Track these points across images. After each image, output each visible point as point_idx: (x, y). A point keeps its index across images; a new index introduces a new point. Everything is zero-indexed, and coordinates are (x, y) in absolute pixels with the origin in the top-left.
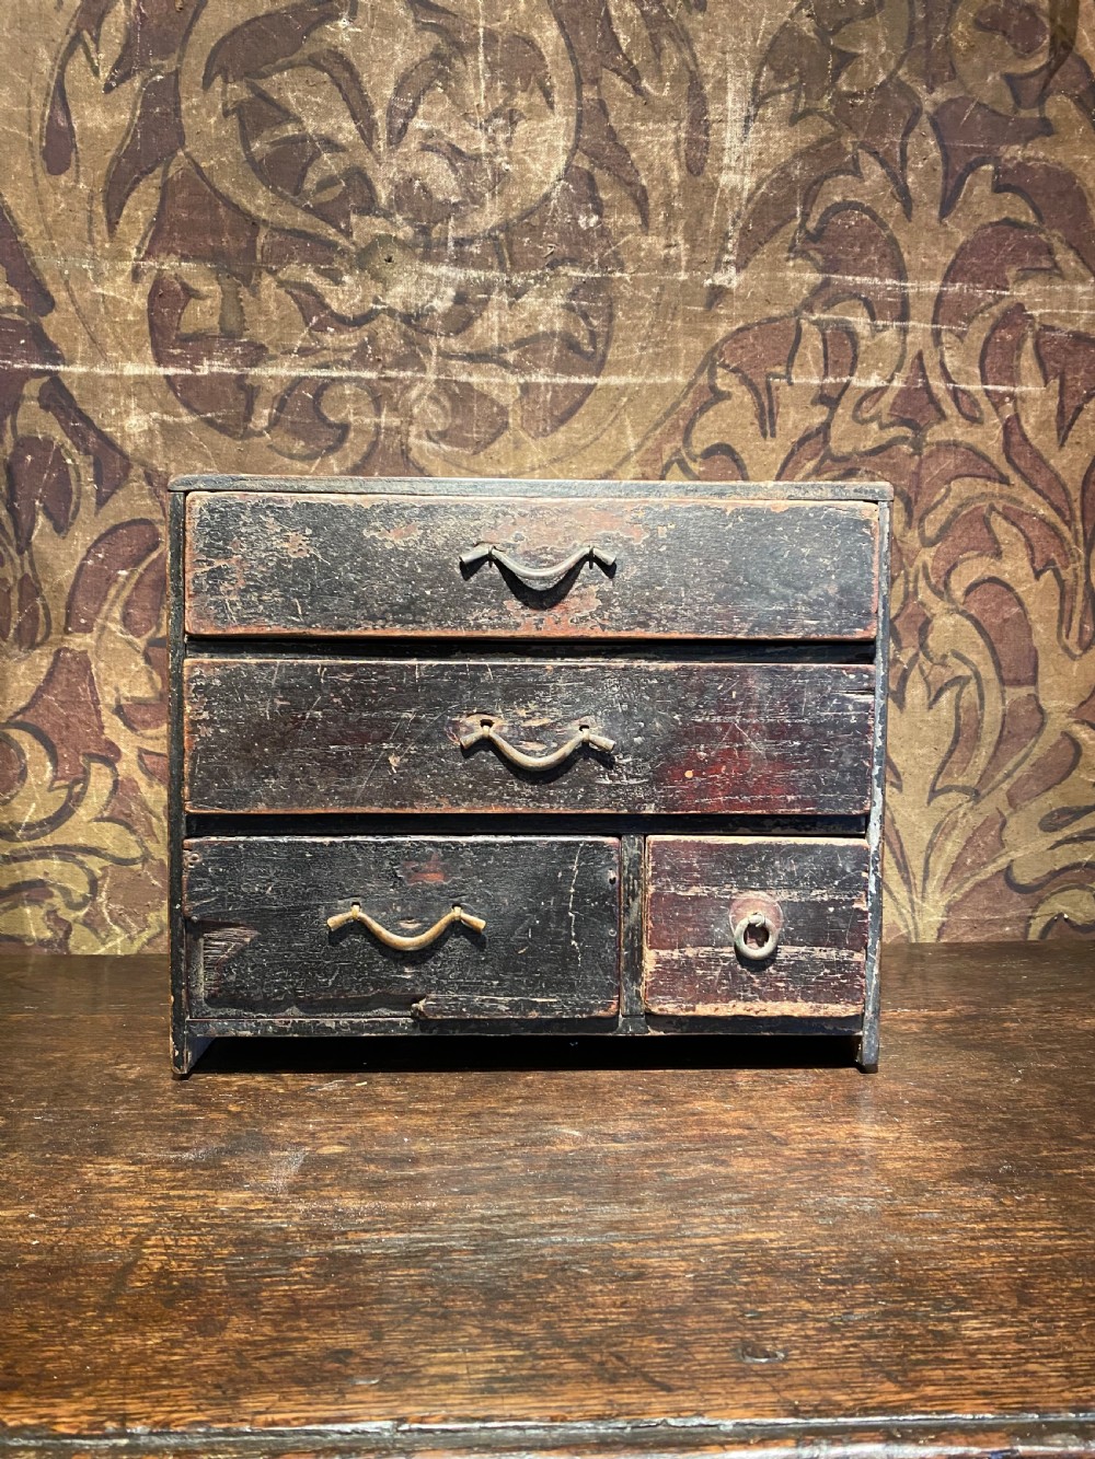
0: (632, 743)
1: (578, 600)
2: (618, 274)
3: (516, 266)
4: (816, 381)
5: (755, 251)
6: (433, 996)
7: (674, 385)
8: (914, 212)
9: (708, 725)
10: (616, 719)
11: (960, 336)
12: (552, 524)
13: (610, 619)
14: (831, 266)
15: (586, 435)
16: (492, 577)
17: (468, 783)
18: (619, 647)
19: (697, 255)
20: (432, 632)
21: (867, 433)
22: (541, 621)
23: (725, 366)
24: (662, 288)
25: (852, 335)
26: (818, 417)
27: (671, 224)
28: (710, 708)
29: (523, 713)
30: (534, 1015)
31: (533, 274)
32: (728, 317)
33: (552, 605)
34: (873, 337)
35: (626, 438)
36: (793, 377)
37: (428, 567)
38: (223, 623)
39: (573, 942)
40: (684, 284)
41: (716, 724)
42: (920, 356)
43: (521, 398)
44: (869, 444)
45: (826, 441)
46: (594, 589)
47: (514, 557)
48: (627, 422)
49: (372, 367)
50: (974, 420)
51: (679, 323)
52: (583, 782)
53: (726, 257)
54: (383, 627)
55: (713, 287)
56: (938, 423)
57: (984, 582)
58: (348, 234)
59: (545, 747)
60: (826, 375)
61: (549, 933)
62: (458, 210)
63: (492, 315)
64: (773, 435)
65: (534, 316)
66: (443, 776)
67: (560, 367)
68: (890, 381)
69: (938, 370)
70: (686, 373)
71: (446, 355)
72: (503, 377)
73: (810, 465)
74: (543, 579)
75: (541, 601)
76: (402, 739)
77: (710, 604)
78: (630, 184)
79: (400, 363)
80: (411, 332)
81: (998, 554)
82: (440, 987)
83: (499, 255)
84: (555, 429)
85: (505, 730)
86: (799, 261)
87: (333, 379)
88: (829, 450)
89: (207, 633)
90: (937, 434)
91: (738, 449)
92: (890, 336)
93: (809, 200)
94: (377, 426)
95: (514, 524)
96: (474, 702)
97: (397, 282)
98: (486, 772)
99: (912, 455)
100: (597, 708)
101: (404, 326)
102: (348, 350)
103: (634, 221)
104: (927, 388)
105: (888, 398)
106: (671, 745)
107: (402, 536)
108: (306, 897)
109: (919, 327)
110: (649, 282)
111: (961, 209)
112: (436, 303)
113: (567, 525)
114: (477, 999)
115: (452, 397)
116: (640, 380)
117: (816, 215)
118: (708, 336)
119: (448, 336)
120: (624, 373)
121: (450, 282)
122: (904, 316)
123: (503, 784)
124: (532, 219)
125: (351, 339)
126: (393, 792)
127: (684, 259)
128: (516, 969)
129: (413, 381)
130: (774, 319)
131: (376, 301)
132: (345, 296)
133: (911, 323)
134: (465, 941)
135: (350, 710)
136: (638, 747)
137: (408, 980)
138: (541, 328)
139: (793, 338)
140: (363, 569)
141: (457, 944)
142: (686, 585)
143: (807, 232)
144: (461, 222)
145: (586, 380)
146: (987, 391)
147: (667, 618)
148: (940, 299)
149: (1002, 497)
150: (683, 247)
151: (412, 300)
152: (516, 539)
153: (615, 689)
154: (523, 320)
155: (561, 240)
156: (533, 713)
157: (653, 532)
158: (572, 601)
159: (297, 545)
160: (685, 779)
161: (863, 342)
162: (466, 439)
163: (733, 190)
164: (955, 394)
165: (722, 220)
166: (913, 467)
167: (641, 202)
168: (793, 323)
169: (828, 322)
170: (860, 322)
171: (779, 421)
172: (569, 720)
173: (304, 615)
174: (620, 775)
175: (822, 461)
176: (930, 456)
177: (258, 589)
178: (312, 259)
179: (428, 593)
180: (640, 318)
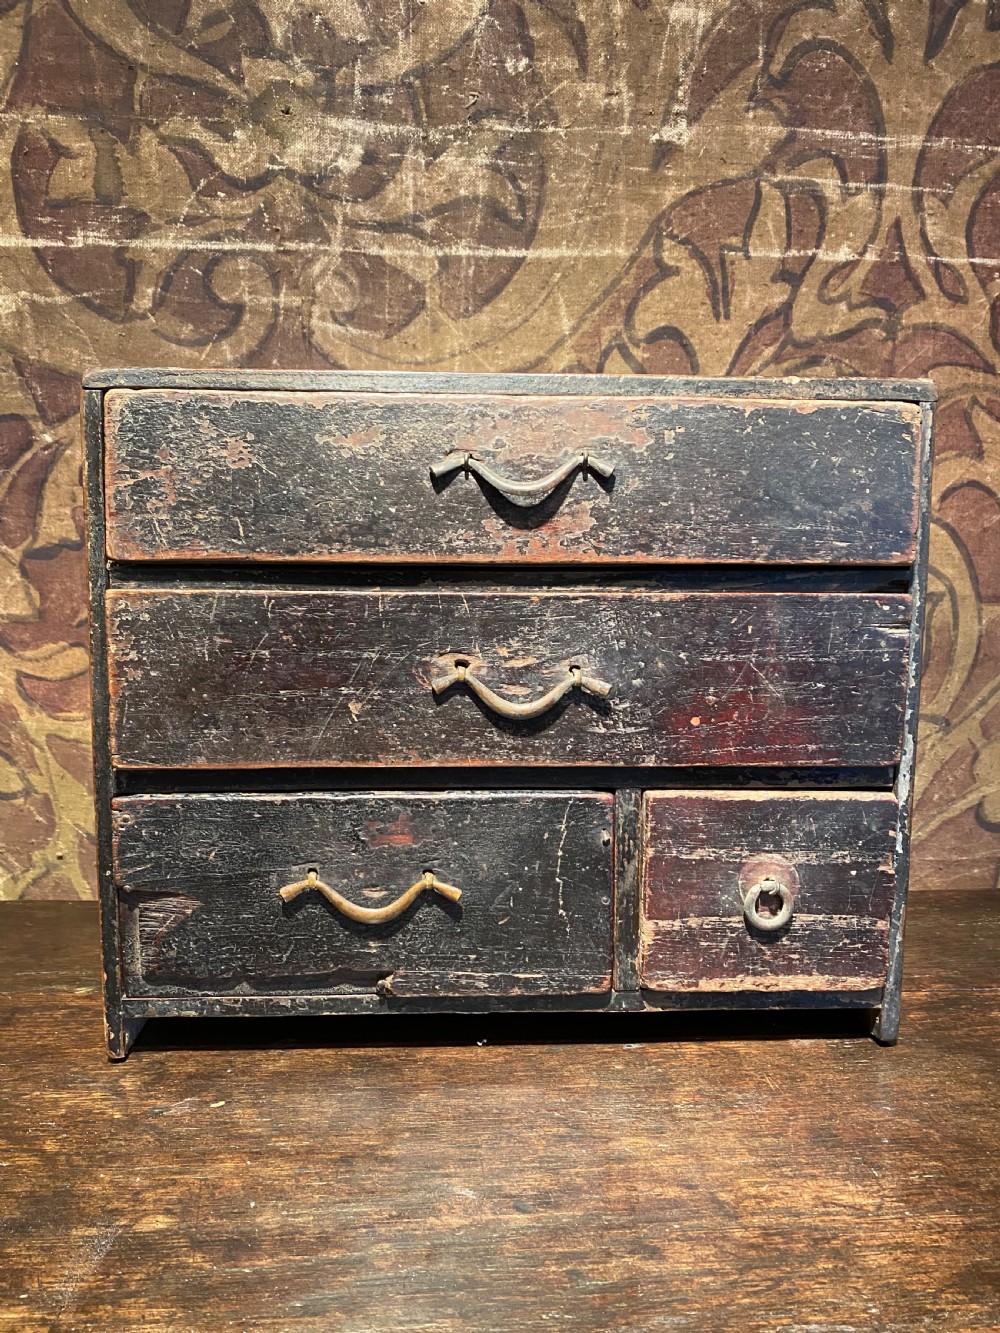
0: (630, 686)
1: (569, 518)
2: (551, 129)
3: (434, 120)
4: (776, 254)
5: (710, 100)
6: (401, 972)
7: (615, 259)
8: (896, 53)
9: (720, 666)
10: (612, 659)
11: (945, 200)
12: (540, 427)
13: (607, 541)
14: (798, 117)
15: (514, 316)
16: (468, 492)
17: (441, 732)
18: (615, 574)
19: (642, 106)
20: (398, 556)
21: (833, 314)
22: (526, 543)
23: (672, 237)
24: (602, 145)
25: (820, 200)
26: (778, 296)
27: (613, 67)
28: (721, 645)
29: (504, 652)
30: (516, 991)
31: (453, 127)
32: (678, 180)
33: (539, 525)
34: (844, 201)
35: (559, 319)
36: (751, 249)
37: (392, 480)
38: (151, 546)
39: (561, 911)
40: (626, 140)
41: (728, 663)
42: (897, 224)
43: (439, 274)
44: (836, 328)
45: (787, 324)
46: (588, 505)
47: (494, 467)
48: (561, 301)
49: (268, 238)
50: (957, 299)
51: (621, 187)
52: (573, 730)
53: (677, 108)
54: (340, 551)
55: (660, 143)
56: (916, 303)
57: (963, 485)
58: (238, 79)
59: (529, 691)
60: (788, 247)
61: (534, 902)
62: (365, 52)
63: (407, 178)
64: (727, 317)
65: (454, 178)
66: (411, 724)
67: (484, 237)
68: (862, 254)
69: (918, 241)
70: (628, 244)
71: (353, 224)
72: (419, 250)
73: (769, 352)
74: (529, 494)
75: (526, 519)
76: (363, 683)
77: (724, 523)
78: (565, 19)
79: (301, 234)
80: (313, 197)
81: (979, 454)
82: (409, 963)
83: (414, 105)
84: (478, 309)
85: (484, 672)
86: (760, 112)
87: (225, 253)
88: (791, 334)
89: (133, 558)
90: (914, 315)
91: (687, 333)
92: (863, 200)
93: (773, 38)
94: (276, 306)
95: (494, 427)
96: (447, 640)
97: (296, 137)
98: (461, 720)
99: (886, 340)
100: (590, 647)
101: (304, 190)
102: (242, 218)
103: (570, 64)
104: (905, 260)
105: (859, 274)
106: (675, 688)
107: (361, 442)
108: (255, 863)
109: (898, 189)
110: (586, 138)
111: (949, 50)
112: (341, 163)
113: (557, 428)
114: (452, 974)
115: (362, 273)
116: (575, 253)
117: (781, 57)
118: (655, 201)
119: (355, 201)
120: (558, 245)
121: (357, 137)
122: (881, 176)
123: (481, 734)
124: (452, 62)
125: (244, 205)
126: (355, 743)
127: (628, 110)
128: (497, 941)
129: (316, 254)
130: (731, 182)
131: (273, 161)
132: (237, 154)
133: (888, 185)
134: (436, 910)
135: (302, 650)
136: (638, 690)
137: (373, 955)
138: (462, 192)
139: (751, 203)
140: (316, 481)
141: (428, 914)
142: (697, 501)
143: (770, 76)
144: (370, 65)
145: (514, 253)
146: (973, 265)
147: (673, 539)
148: (922, 156)
149: (986, 388)
150: (627, 95)
151: (315, 160)
152: (496, 446)
153: (612, 624)
154: (441, 183)
155: (485, 87)
156: (516, 652)
157: (659, 437)
158: (562, 519)
159: (236, 453)
160: (691, 727)
161: (832, 208)
162: (377, 321)
163: (686, 25)
164: (937, 269)
165: (671, 62)
166: (885, 354)
167: (577, 40)
168: (751, 185)
169: (792, 184)
170: (830, 184)
171: (734, 300)
172: (558, 659)
173: (246, 537)
174: (616, 722)
175: (782, 347)
176: (906, 341)
177: (192, 505)
178: (198, 110)
179: (393, 510)
180: (577, 180)
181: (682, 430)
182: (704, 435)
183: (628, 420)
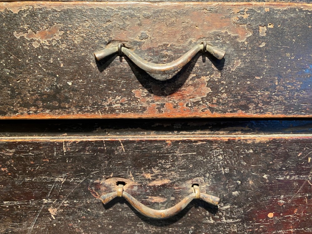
0: (230, 195)
1: (192, 88)
9: (288, 182)
10: (220, 179)
12: (172, 24)
13: (218, 103)
16: (122, 70)
17: (109, 224)
20: (75, 115)
22: (163, 105)
28: (290, 170)
29: (149, 176)
33: (171, 93)
37: (69, 63)
41: (294, 180)
46: (206, 79)
47: (140, 53)
52: (193, 222)
54: (35, 112)
59: (166, 199)
66: (90, 220)
74: (164, 72)
75: (163, 89)
76: (57, 196)
77: (297, 91)
85: (135, 188)
95: (140, 25)
96: (111, 169)
98: (121, 217)
100: (206, 172)
106: (259, 196)
107: (45, 36)
113: (184, 25)
123: (135, 226)
135: (15, 177)
136: (235, 198)
140: (16, 65)
142: (280, 76)
147: (263, 102)
152: (142, 38)
153: (220, 157)
156: (156, 176)
157: (256, 31)
158: (187, 89)
160: (268, 218)
172: (184, 180)
174: (221, 217)
179: (70, 84)
181: (271, 26)
182: (286, 29)
183: (234, 19)
